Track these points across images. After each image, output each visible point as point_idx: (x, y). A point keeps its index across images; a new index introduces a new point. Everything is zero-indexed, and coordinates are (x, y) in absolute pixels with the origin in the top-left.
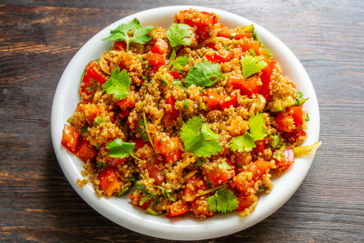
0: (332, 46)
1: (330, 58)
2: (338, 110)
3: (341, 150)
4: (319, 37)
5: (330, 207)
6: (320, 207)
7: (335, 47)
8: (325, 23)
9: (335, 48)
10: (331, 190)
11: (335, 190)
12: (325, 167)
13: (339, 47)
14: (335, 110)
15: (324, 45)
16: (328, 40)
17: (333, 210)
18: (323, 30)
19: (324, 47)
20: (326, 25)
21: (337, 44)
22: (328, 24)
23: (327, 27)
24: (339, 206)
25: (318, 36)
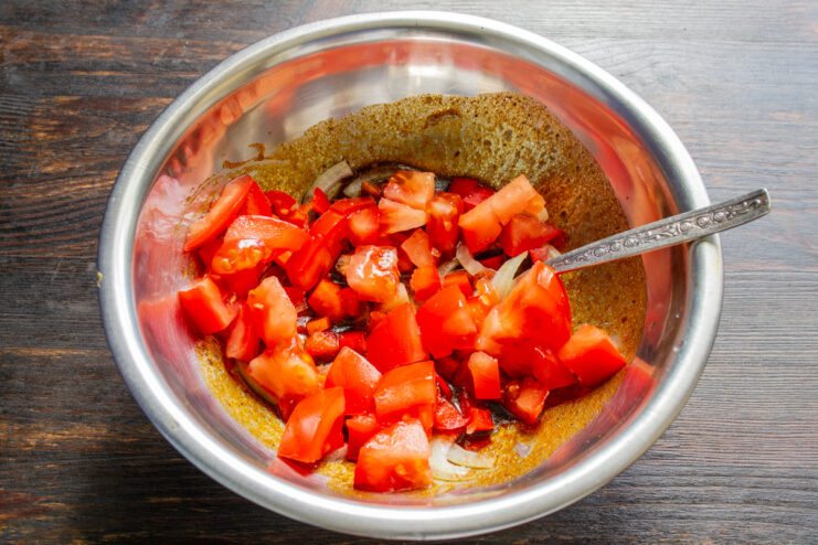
0: (724, 161)
1: (720, 184)
2: (743, 286)
3: (754, 363)
4: (697, 145)
5: (740, 475)
6: (720, 475)
7: (729, 162)
8: (706, 117)
9: (729, 165)
10: (739, 441)
11: (746, 440)
12: (725, 397)
13: (736, 162)
14: (736, 286)
15: (707, 160)
16: (715, 150)
17: (744, 481)
18: (701, 131)
19: (709, 164)
20: (708, 120)
21: (732, 157)
22: (711, 118)
23: (710, 124)
24: (757, 472)
25: (695, 141)
